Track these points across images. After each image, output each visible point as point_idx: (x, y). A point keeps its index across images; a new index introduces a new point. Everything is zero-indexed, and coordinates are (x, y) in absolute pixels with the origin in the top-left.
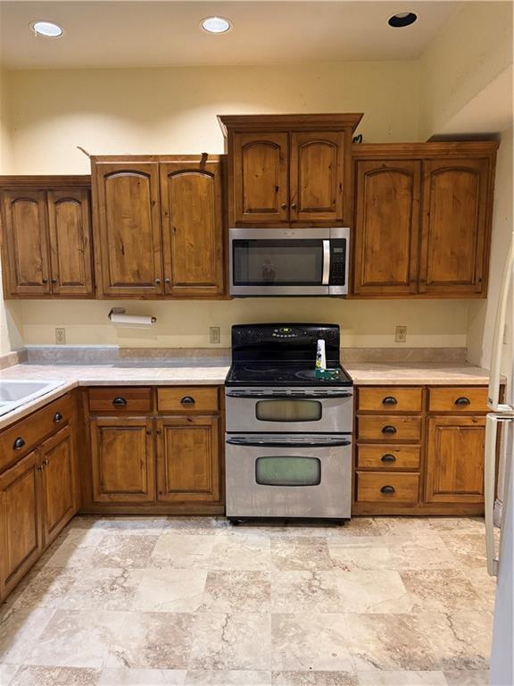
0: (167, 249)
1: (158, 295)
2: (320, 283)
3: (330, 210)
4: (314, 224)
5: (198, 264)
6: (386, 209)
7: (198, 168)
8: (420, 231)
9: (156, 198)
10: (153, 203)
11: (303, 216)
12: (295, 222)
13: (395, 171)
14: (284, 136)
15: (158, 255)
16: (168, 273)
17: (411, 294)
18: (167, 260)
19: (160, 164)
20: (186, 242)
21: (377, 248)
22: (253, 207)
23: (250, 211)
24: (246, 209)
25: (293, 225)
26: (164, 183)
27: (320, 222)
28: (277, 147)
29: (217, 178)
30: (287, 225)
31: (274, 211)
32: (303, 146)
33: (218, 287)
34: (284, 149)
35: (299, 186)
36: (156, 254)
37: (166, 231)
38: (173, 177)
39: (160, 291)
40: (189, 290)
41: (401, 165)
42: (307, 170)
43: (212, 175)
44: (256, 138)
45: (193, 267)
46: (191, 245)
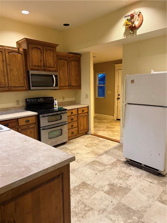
0: (9, 76)
1: (7, 90)
2: (53, 86)
3: (54, 68)
4: (50, 71)
5: (19, 81)
6: (63, 68)
7: (17, 52)
8: (70, 74)
9: (4, 59)
10: (3, 61)
11: (48, 69)
12: (46, 70)
13: (64, 59)
14: (42, 47)
15: (6, 78)
16: (10, 83)
17: (69, 89)
18: (9, 79)
19: (5, 49)
20: (15, 74)
21: (62, 78)
22: (35, 65)
23: (35, 66)
24: (33, 65)
25: (45, 71)
26: (7, 55)
27: (51, 70)
28: (40, 49)
29: (23, 55)
30: (44, 70)
31: (41, 66)
32: (46, 50)
33: (26, 87)
34: (42, 50)
35: (46, 61)
36: (5, 77)
37: (8, 70)
38: (10, 53)
39: (8, 89)
40: (17, 88)
41: (65, 58)
42: (48, 56)
43: (22, 54)
44: (35, 46)
45: (18, 81)
46: (17, 75)
